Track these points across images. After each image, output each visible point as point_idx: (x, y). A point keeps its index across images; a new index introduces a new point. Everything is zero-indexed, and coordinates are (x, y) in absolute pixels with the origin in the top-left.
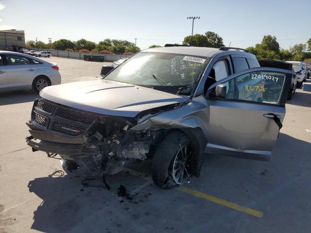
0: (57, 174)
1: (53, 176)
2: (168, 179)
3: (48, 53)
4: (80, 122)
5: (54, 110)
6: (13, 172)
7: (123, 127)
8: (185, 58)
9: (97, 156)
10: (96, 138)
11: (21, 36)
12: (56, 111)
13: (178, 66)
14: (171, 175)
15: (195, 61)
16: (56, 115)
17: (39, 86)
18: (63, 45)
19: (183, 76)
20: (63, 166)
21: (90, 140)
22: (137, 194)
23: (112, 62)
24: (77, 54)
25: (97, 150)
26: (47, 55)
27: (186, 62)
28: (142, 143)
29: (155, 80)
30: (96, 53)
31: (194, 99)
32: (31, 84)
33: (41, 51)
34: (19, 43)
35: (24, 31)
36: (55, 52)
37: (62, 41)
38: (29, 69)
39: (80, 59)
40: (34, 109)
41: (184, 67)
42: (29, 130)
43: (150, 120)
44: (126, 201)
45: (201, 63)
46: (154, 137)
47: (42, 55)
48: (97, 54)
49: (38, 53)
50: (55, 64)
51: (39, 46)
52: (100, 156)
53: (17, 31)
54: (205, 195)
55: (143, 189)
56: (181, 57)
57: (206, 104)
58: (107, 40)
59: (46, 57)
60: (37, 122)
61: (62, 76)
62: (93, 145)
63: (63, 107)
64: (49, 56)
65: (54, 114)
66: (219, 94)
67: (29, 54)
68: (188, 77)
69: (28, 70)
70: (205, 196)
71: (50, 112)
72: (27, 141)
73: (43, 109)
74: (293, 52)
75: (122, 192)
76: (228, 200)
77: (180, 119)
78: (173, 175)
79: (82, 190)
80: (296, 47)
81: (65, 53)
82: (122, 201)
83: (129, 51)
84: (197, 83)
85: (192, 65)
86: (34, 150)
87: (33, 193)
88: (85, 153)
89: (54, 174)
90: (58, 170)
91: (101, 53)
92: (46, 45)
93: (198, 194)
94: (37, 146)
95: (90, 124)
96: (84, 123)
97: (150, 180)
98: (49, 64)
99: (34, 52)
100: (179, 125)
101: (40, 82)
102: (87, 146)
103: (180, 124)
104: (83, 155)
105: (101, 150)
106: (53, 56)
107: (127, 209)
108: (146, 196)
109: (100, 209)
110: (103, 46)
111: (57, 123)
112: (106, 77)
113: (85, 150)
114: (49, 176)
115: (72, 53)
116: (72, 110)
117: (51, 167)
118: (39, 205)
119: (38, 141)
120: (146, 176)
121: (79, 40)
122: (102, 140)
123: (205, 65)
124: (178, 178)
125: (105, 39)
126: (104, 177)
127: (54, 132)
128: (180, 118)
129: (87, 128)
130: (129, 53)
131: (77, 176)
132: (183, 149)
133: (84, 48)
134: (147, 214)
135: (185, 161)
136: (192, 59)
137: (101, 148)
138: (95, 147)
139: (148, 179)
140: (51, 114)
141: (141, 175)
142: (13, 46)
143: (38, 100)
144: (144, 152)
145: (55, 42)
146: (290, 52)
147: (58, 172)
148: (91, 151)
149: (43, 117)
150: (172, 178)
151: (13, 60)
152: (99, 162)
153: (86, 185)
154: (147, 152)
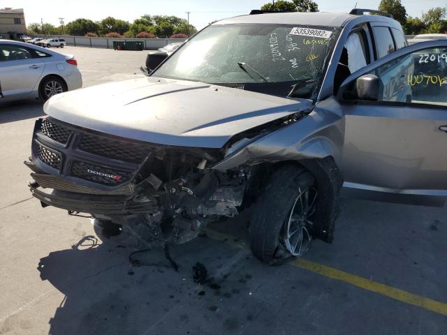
0: (86, 242)
1: (80, 248)
2: (277, 249)
3: (60, 40)
4: (119, 159)
5: (71, 138)
6: (13, 243)
7: (197, 164)
8: (294, 31)
9: (154, 215)
10: (150, 184)
11: (19, 17)
12: (74, 140)
13: (282, 45)
14: (283, 243)
15: (312, 35)
16: (74, 147)
17: (49, 91)
18: (82, 28)
19: (294, 62)
20: (95, 227)
21: (140, 189)
22: (226, 276)
23: (157, 49)
24: (102, 40)
25: (154, 206)
26: (59, 43)
27: (297, 39)
28: (231, 189)
29: (245, 74)
30: (130, 37)
31: (319, 105)
32: (36, 89)
33: (49, 37)
34: (16, 28)
35: (22, 9)
36: (70, 38)
37: (79, 21)
38: (31, 65)
39: (108, 47)
40: (35, 136)
41: (293, 47)
42: (32, 174)
43: (247, 149)
44: (210, 293)
45: (324, 39)
46: (249, 176)
47: (52, 44)
48: (132, 40)
49: (46, 42)
50: (70, 56)
51: (47, 31)
52: (157, 215)
53: (13, 11)
54: (343, 273)
55: (234, 266)
56: (285, 29)
57: (339, 113)
58: (144, 17)
59: (58, 47)
60: (43, 161)
61: (82, 74)
62: (145, 198)
63: (86, 133)
64: (62, 46)
65: (71, 146)
66: (364, 93)
67: (34, 43)
68: (303, 64)
69: (30, 67)
70: (344, 276)
71: (63, 142)
72: (31, 190)
73: (51, 137)
74: (425, 20)
75: (200, 275)
76: (387, 283)
77: (299, 144)
78: (287, 242)
79: (131, 273)
80: (430, 12)
81: (85, 39)
82: (202, 293)
83: (179, 32)
84: (321, 75)
85: (308, 42)
86: (44, 205)
87: (47, 282)
88: (131, 211)
89: (80, 243)
90: (86, 235)
91: (138, 37)
92: (56, 29)
93: (333, 273)
94: (49, 200)
95: (139, 163)
96: (129, 161)
97: (243, 249)
98: (62, 57)
99: (39, 40)
100: (299, 155)
101: (50, 85)
102: (135, 200)
103: (299, 152)
104: (129, 214)
105: (159, 204)
106: (68, 44)
107: (214, 309)
108: (242, 281)
109: (167, 310)
110: (140, 26)
111: (78, 162)
112: (156, 73)
113: (132, 205)
114: (73, 247)
115: (96, 40)
116: (103, 137)
117: (75, 230)
118: (59, 306)
119: (49, 191)
120: (236, 240)
121: (105, 18)
122: (161, 189)
123: (333, 42)
124: (294, 246)
125: (143, 15)
126: (166, 248)
127: (74, 178)
128: (299, 142)
129: (134, 170)
130: (180, 34)
131: (119, 246)
132: (303, 196)
133: (112, 30)
134: (250, 318)
135: (305, 216)
136: (307, 33)
137: (159, 203)
138: (148, 200)
139: (241, 247)
140: (65, 145)
141: (226, 240)
142: (9, 33)
143: (41, 120)
144: (234, 204)
145: (70, 23)
146: (422, 20)
147: (87, 238)
148: (142, 207)
149: (52, 152)
150: (285, 247)
151: (7, 53)
152: (157, 224)
153: (136, 263)
154: (239, 204)
